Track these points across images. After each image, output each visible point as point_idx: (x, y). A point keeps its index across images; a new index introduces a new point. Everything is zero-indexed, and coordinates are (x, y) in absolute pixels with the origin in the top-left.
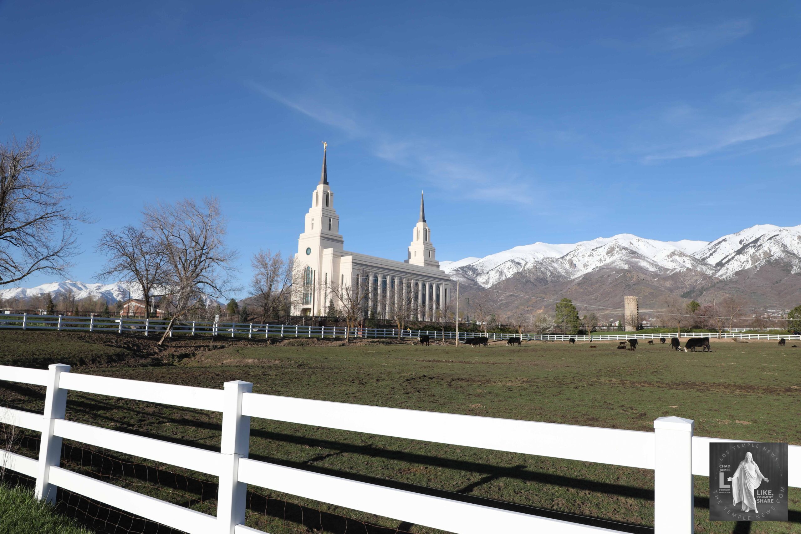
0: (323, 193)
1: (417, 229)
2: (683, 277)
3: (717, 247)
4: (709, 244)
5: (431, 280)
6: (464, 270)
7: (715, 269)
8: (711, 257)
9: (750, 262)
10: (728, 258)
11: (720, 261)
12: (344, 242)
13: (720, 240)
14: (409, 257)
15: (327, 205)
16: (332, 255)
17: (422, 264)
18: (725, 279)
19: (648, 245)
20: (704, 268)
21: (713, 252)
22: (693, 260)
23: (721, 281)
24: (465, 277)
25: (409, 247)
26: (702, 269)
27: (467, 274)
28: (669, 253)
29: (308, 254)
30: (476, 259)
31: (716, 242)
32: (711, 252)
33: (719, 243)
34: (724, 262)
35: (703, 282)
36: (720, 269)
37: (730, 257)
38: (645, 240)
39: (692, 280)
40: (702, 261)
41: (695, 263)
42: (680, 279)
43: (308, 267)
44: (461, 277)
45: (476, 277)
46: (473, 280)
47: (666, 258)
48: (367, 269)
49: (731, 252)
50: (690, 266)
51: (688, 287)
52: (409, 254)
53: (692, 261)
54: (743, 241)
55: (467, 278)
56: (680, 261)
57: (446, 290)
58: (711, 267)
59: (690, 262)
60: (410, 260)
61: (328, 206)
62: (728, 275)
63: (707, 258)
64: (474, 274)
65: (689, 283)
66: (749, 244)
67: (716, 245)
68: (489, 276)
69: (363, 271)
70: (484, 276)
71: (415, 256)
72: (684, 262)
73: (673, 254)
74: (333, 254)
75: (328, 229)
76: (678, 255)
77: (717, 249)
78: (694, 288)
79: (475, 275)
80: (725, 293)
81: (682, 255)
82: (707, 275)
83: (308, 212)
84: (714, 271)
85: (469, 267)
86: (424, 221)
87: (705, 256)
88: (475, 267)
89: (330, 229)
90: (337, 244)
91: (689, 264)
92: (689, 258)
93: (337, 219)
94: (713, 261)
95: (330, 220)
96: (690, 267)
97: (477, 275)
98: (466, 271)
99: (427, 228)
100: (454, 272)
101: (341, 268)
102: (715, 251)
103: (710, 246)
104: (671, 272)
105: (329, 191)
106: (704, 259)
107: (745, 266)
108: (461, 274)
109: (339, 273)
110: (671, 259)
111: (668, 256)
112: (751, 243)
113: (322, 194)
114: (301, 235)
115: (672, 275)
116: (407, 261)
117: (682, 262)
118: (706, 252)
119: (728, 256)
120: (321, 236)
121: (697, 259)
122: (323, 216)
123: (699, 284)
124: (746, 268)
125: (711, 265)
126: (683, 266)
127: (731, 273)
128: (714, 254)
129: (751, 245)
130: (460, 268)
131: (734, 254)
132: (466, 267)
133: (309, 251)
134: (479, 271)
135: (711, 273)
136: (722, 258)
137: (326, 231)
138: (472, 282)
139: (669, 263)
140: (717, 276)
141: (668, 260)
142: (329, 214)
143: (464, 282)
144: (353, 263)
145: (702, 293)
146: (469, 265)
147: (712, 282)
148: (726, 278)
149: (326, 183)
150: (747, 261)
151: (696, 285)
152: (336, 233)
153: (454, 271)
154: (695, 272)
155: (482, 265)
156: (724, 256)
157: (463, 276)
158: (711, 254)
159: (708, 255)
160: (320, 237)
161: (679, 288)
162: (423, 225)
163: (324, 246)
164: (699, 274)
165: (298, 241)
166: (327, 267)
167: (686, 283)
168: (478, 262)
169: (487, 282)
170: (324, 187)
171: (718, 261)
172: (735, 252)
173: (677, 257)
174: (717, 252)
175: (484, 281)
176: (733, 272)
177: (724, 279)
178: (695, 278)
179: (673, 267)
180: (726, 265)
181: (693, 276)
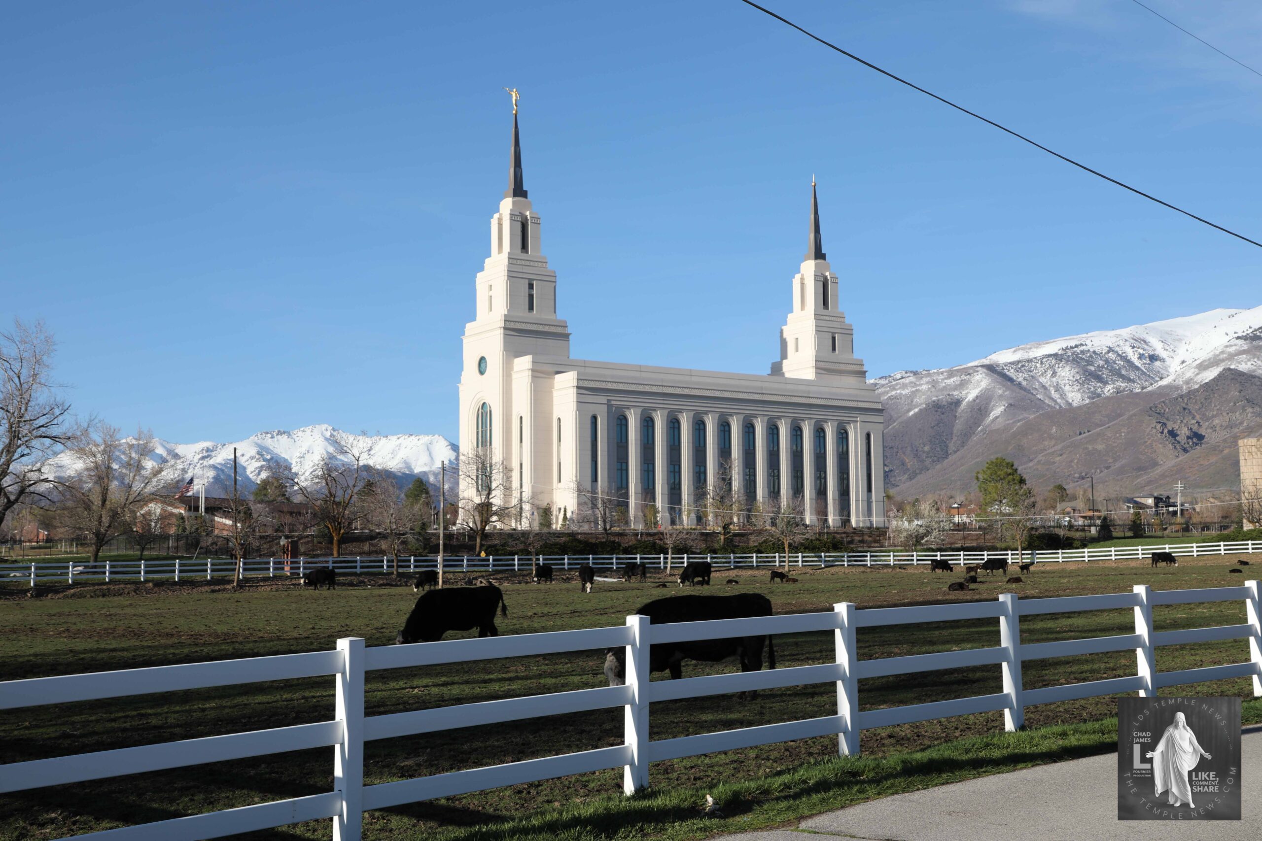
0: (512, 220)
1: (802, 279)
5: (820, 415)
12: (571, 337)
14: (784, 356)
15: (524, 247)
16: (530, 373)
17: (809, 374)
25: (783, 327)
29: (482, 372)
43: (484, 404)
48: (618, 401)
52: (784, 344)
57: (868, 436)
60: (785, 361)
61: (527, 252)
69: (609, 405)
71: (797, 350)
74: (533, 370)
75: (527, 307)
83: (482, 269)
86: (819, 255)
89: (531, 308)
90: (551, 343)
93: (551, 280)
95: (531, 286)
99: (827, 274)
101: (555, 403)
105: (528, 213)
109: (551, 414)
113: (509, 221)
114: (468, 326)
116: (777, 369)
120: (505, 328)
122: (509, 277)
133: (483, 365)
137: (522, 313)
142: (526, 269)
144: (578, 387)
149: (519, 191)
152: (548, 317)
153: (1239, 342)
160: (502, 331)
162: (816, 265)
163: (512, 351)
165: (462, 340)
166: (522, 405)
170: (514, 203)
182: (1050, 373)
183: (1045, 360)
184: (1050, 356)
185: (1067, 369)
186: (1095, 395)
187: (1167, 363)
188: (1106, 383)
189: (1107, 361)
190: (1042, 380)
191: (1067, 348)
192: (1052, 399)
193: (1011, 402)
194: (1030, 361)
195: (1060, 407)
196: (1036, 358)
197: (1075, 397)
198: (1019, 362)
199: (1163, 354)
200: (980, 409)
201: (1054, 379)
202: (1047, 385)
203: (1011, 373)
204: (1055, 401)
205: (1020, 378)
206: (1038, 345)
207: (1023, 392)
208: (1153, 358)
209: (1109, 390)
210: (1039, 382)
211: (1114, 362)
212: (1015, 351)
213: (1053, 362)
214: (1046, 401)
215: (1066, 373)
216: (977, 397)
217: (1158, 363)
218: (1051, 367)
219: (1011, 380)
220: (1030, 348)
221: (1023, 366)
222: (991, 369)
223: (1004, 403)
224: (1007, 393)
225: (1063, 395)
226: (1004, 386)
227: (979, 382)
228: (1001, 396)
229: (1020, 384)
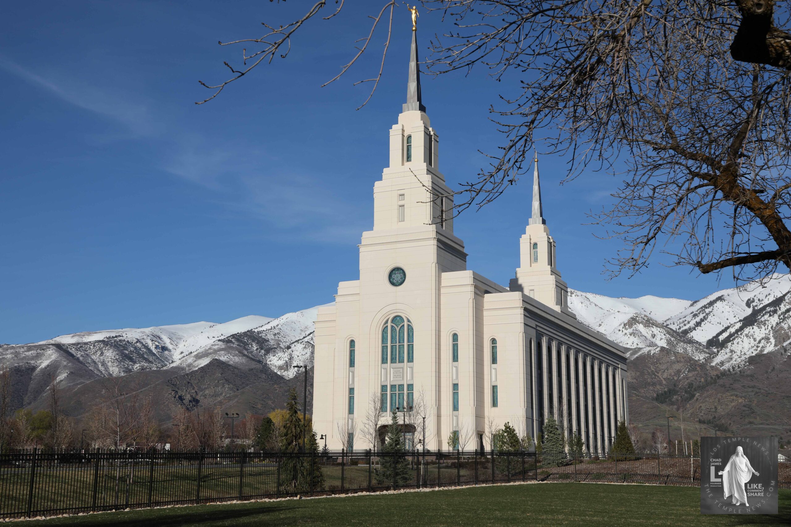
2: (654, 364)
3: (707, 311)
4: (692, 305)
6: (241, 342)
7: (707, 351)
8: (698, 329)
9: (772, 340)
10: (728, 331)
11: (714, 337)
18: (732, 370)
19: (588, 303)
20: (689, 348)
21: (702, 320)
22: (668, 333)
23: (724, 374)
24: (244, 355)
26: (685, 349)
27: (247, 350)
28: (625, 318)
30: (265, 320)
31: (704, 302)
32: (698, 319)
33: (711, 303)
34: (721, 338)
35: (690, 375)
36: (718, 352)
37: (732, 330)
38: (584, 294)
39: (671, 371)
40: (684, 336)
41: (672, 339)
42: (650, 368)
44: (236, 355)
45: (265, 355)
46: (259, 362)
47: (621, 328)
49: (733, 320)
50: (663, 343)
51: (664, 382)
53: (668, 336)
54: (753, 301)
55: (248, 357)
56: (646, 335)
58: (701, 347)
59: (664, 337)
62: (733, 362)
63: (691, 330)
64: (262, 349)
65: (665, 375)
66: (764, 308)
67: (705, 307)
68: (291, 355)
70: (280, 354)
72: (654, 336)
73: (633, 321)
76: (642, 323)
77: (707, 314)
78: (674, 385)
79: (263, 351)
80: (736, 396)
81: (649, 322)
82: (696, 361)
84: (707, 355)
85: (251, 335)
87: (687, 327)
88: (263, 335)
91: (662, 341)
92: (662, 330)
94: (702, 336)
96: (665, 345)
97: (269, 350)
98: (246, 344)
100: (222, 345)
102: (705, 318)
103: (695, 309)
104: (632, 354)
106: (686, 332)
107: (763, 347)
108: (237, 349)
110: (630, 330)
111: (625, 325)
112: (770, 306)
115: (635, 359)
117: (649, 336)
118: (688, 318)
119: (727, 328)
121: (674, 332)
123: (684, 378)
124: (765, 351)
125: (700, 344)
126: (652, 345)
127: (739, 360)
128: (703, 323)
129: (768, 309)
130: (233, 336)
131: (738, 325)
132: (245, 334)
134: (272, 343)
135: (701, 358)
136: (718, 331)
138: (259, 366)
139: (626, 337)
140: (713, 364)
141: (625, 331)
143: (242, 363)
145: (693, 396)
146: (250, 331)
147: (706, 374)
148: (733, 368)
150: (767, 339)
151: (679, 380)
153: (220, 343)
154: (676, 356)
155: (276, 331)
156: (723, 328)
157: (240, 352)
158: (698, 324)
159: (692, 324)
161: (649, 384)
164: (682, 360)
167: (659, 375)
168: (268, 327)
169: (286, 366)
171: (711, 337)
172: (740, 321)
173: (641, 327)
174: (708, 320)
175: (281, 363)
176: (743, 358)
177: (729, 370)
178: (677, 367)
179: (635, 346)
180: (730, 344)
181: (673, 363)
182: (99, 353)
183: (96, 344)
184: (100, 341)
185: (111, 351)
186: (128, 370)
187: (172, 353)
188: (135, 363)
189: (135, 348)
190: (94, 357)
191: (110, 337)
192: (99, 370)
193: (72, 370)
194: (86, 344)
195: (105, 376)
196: (90, 342)
197: (115, 370)
198: (78, 344)
199: (170, 347)
200: (49, 374)
201: (102, 357)
202: (96, 361)
203: (73, 351)
204: (101, 372)
205: (79, 354)
206: (89, 334)
207: (81, 365)
208: (164, 349)
209: (137, 367)
210: (91, 358)
211: (140, 349)
212: (73, 337)
213: (102, 346)
214: (95, 372)
215: (110, 354)
216: (48, 366)
217: (166, 352)
218: (100, 349)
219: (72, 355)
220: (84, 335)
221: (81, 347)
222: (59, 347)
223: (67, 371)
224: (69, 364)
225: (107, 369)
226: (68, 359)
227: (50, 355)
228: (65, 366)
229: (78, 359)
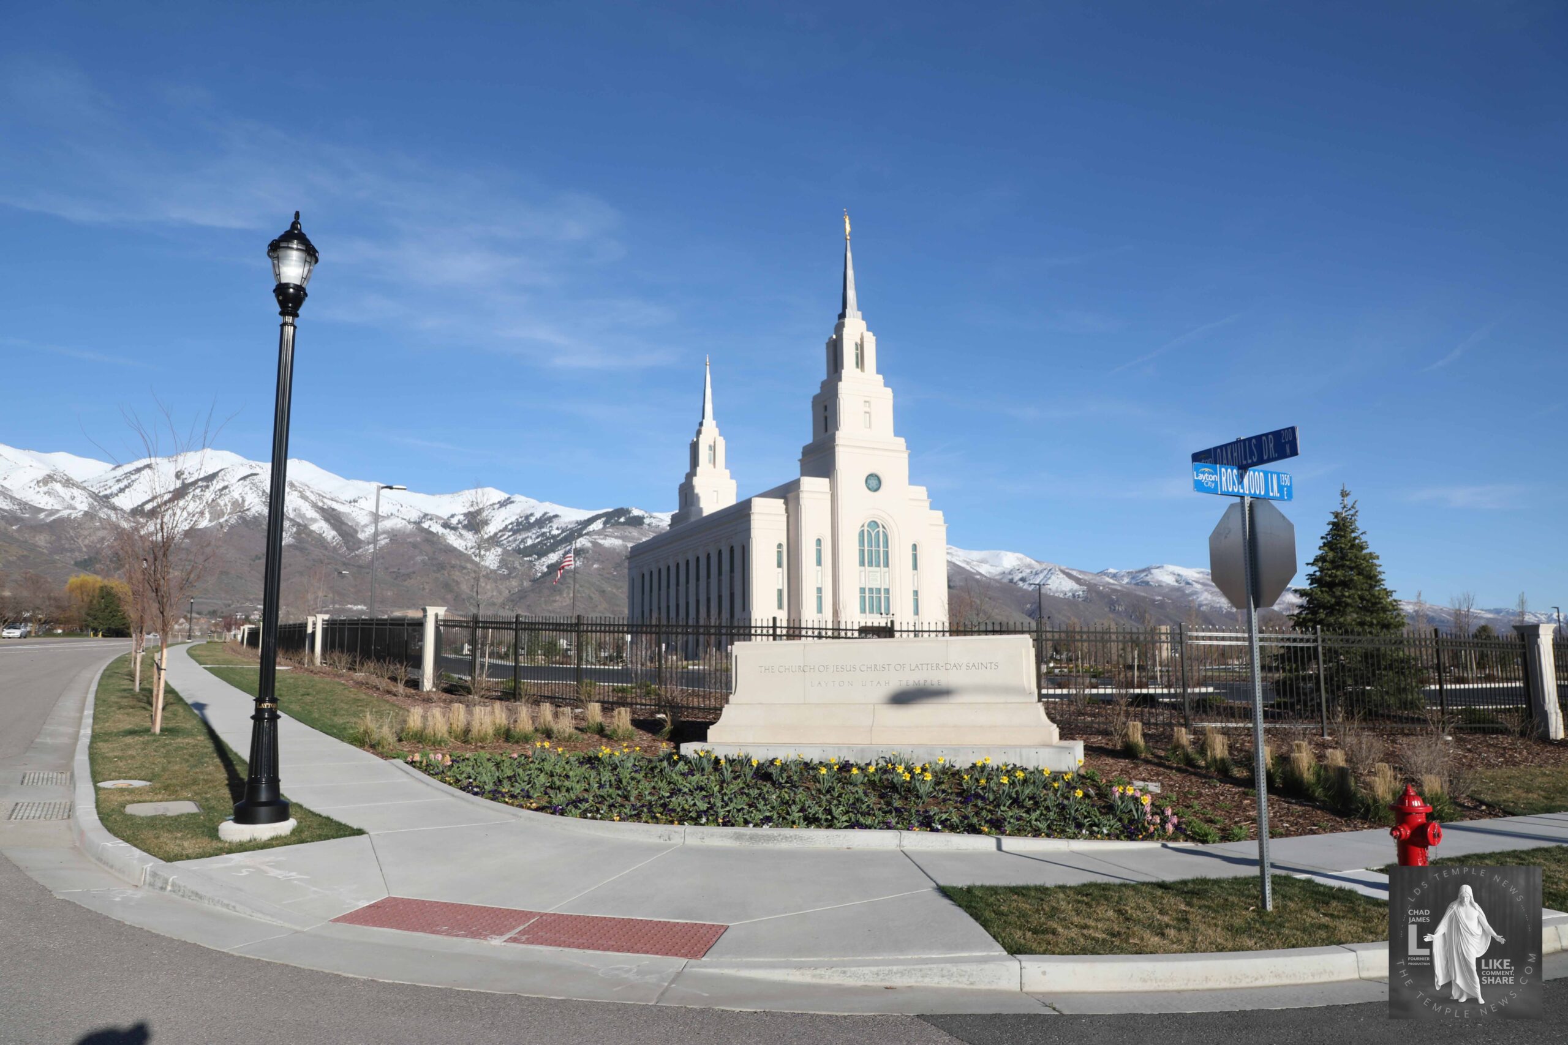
2: (74, 528)
3: (133, 477)
4: (114, 469)
7: (133, 520)
8: (121, 495)
9: (207, 515)
10: (156, 501)
11: (138, 506)
13: (140, 464)
20: (113, 515)
21: (126, 487)
22: (90, 496)
26: (109, 515)
28: (40, 475)
31: (129, 468)
32: (122, 485)
33: (138, 470)
34: (148, 507)
35: (116, 543)
37: (161, 500)
39: (94, 538)
40: (105, 500)
41: (96, 503)
42: (68, 533)
47: (33, 485)
49: (159, 490)
51: (85, 549)
53: (89, 499)
54: (183, 474)
56: (65, 496)
58: (126, 516)
59: (85, 500)
63: (112, 495)
65: (86, 543)
66: (196, 482)
67: (130, 473)
72: (73, 498)
73: (49, 479)
76: (59, 482)
77: (133, 481)
78: (97, 553)
81: (68, 482)
82: (124, 529)
84: (134, 524)
87: (108, 492)
91: (83, 505)
92: (83, 492)
94: (126, 502)
96: (87, 509)
102: (129, 485)
103: (120, 472)
104: (47, 516)
106: (107, 497)
107: (196, 521)
110: (44, 489)
111: (39, 482)
112: (202, 480)
115: (50, 522)
117: (68, 498)
118: (110, 483)
119: (153, 499)
121: (97, 495)
123: (108, 546)
124: (200, 527)
125: (124, 512)
126: (73, 507)
128: (127, 490)
129: (200, 483)
131: (167, 497)
135: (128, 526)
136: (144, 500)
139: (40, 496)
140: (142, 534)
141: (38, 489)
150: (202, 513)
151: (103, 549)
154: (101, 522)
156: (149, 497)
158: (122, 490)
159: (115, 489)
161: (66, 550)
164: (108, 527)
167: (80, 541)
171: (136, 506)
172: (170, 492)
173: (58, 487)
174: (133, 487)
176: (176, 529)
178: (101, 533)
179: (50, 507)
180: (159, 515)
181: (98, 529)
